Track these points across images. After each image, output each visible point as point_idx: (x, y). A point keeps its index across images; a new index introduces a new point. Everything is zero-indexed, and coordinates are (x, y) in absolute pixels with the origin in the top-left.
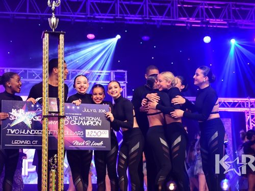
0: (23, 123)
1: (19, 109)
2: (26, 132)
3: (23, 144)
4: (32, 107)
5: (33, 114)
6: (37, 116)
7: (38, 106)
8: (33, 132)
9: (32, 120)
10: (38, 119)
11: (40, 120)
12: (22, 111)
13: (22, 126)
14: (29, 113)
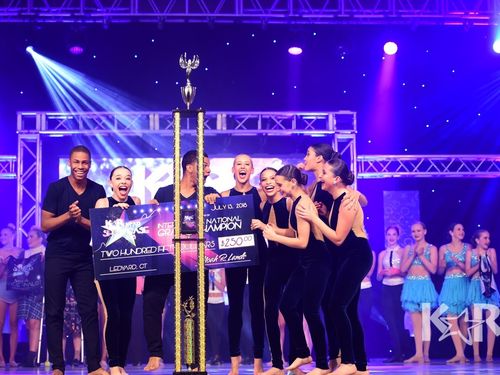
0: (123, 240)
1: (115, 219)
2: (128, 252)
3: (126, 270)
4: (134, 215)
5: (137, 223)
6: (143, 226)
7: (142, 211)
8: (139, 251)
9: (136, 233)
10: (144, 231)
11: (147, 232)
12: (119, 221)
13: (122, 244)
14: (130, 223)
